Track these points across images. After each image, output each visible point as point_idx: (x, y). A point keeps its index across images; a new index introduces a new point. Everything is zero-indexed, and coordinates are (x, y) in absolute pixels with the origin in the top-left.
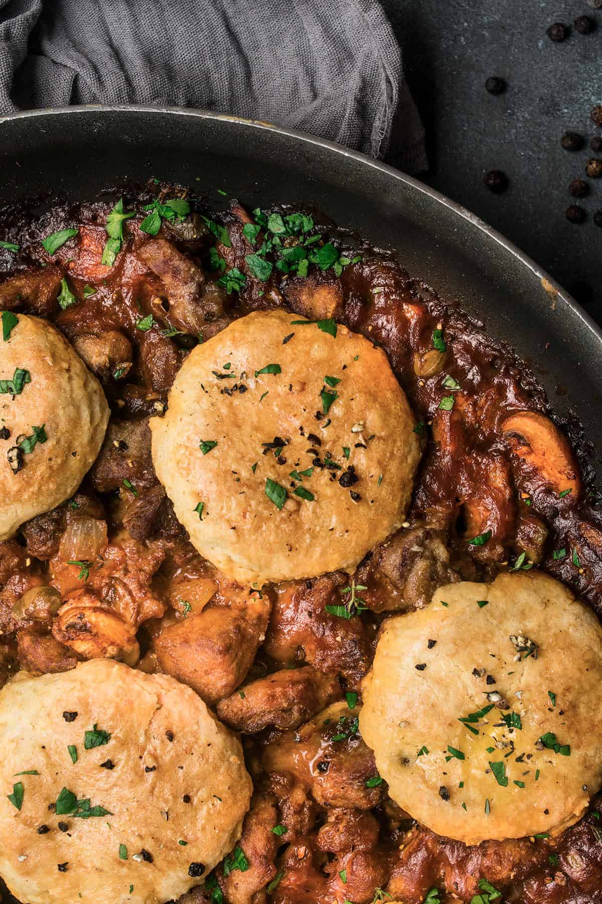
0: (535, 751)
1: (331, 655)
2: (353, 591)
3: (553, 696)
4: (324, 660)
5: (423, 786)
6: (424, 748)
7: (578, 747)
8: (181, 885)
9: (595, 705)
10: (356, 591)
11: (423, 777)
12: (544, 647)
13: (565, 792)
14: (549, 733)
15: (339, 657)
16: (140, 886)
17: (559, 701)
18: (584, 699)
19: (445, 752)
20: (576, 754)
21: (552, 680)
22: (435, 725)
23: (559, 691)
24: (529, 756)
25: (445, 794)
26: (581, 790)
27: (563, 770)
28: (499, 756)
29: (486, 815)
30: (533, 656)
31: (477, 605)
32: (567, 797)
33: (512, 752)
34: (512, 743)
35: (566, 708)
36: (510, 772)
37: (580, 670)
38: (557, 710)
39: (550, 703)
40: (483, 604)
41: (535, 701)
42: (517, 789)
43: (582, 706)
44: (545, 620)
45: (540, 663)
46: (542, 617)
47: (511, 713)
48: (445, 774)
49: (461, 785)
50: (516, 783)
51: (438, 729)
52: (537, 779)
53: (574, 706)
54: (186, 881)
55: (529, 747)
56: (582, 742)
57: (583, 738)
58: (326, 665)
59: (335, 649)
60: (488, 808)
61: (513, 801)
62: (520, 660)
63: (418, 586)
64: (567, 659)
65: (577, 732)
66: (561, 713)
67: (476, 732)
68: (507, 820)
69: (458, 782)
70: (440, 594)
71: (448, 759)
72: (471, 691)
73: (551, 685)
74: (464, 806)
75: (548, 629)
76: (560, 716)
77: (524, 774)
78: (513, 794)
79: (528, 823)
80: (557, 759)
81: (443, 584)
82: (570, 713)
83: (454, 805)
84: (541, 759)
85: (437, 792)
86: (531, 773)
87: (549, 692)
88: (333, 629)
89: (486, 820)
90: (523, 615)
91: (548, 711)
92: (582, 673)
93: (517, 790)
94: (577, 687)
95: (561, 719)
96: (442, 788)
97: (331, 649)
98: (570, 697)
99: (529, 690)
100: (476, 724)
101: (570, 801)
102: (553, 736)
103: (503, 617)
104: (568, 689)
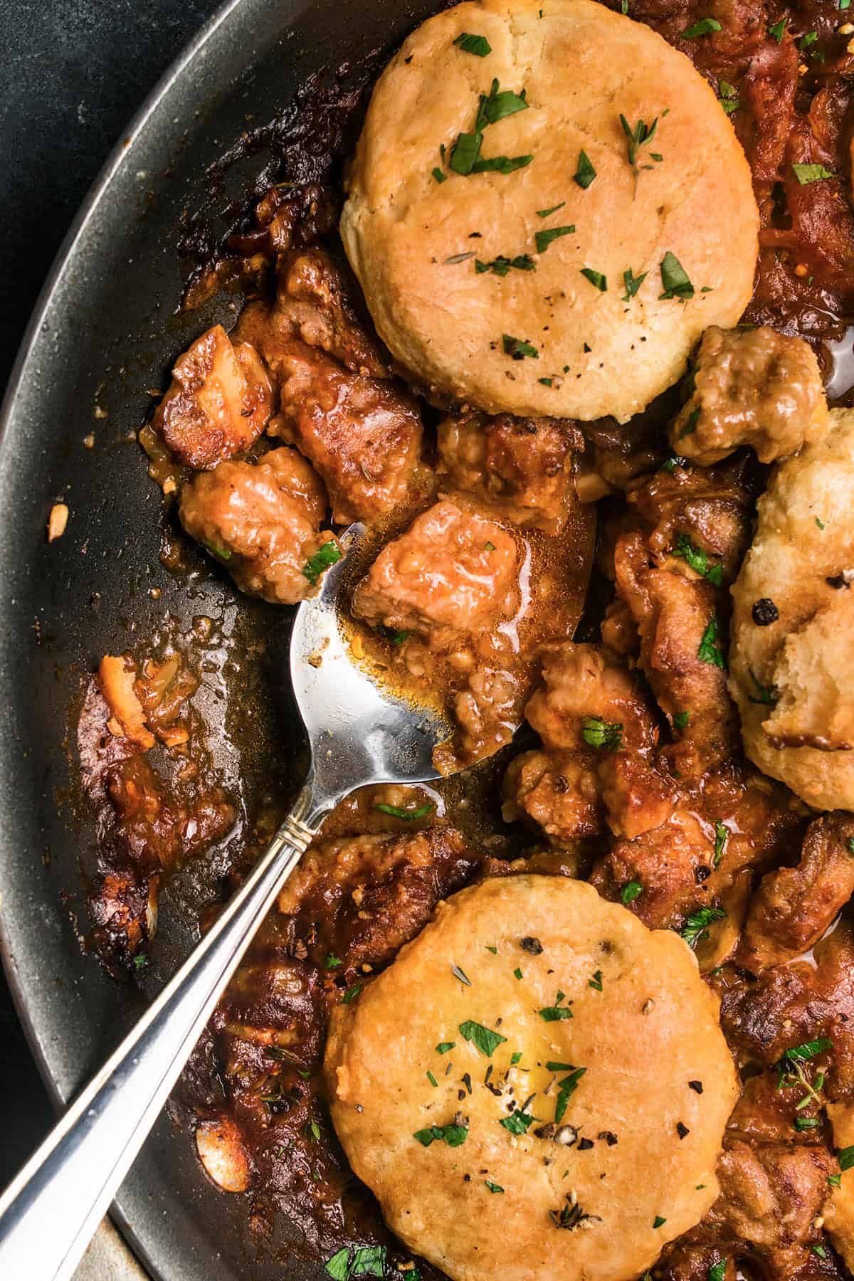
0: (461, 1108)
1: (782, 1000)
2: (811, 1089)
3: (494, 1189)
4: (786, 984)
5: (565, 932)
6: (599, 988)
7: (411, 1152)
8: (764, 575)
9: (431, 1216)
10: (807, 1093)
11: (573, 945)
12: (549, 1231)
13: (380, 1086)
14: (462, 1143)
15: (771, 1005)
16: (812, 535)
17: (482, 1189)
18: (451, 1213)
19: (571, 1003)
20: (406, 1140)
21: (509, 1204)
22: (609, 1037)
23: (493, 1201)
24: (461, 1095)
25: (530, 945)
26: (363, 1103)
27: (405, 1110)
28: (498, 1059)
29: (453, 964)
30: (556, 1213)
31: (662, 1216)
32: (372, 1081)
33: (486, 1081)
34: (498, 1093)
35: (465, 1187)
36: (468, 1051)
37: (485, 1241)
38: (475, 1176)
39: (491, 1179)
40: (658, 1222)
41: (511, 1165)
42: (442, 1038)
43: (447, 1203)
44: (571, 1259)
45: (541, 1210)
46: (579, 1260)
47: (528, 1130)
48: (551, 971)
49: (518, 974)
50: (451, 1045)
51: (601, 1034)
52: (428, 1073)
53: (457, 1195)
54: (762, 583)
55: (471, 1106)
56: (410, 1160)
57: (413, 1167)
58: (779, 982)
59: (783, 1010)
60: (461, 976)
61: (435, 1014)
62: (569, 1197)
63: (747, 1179)
64: (511, 1240)
65: (428, 1169)
66: (467, 1178)
67: (551, 1067)
68: (421, 984)
69: (525, 973)
70: (714, 1190)
71: (560, 996)
72: (595, 1117)
73: (506, 1198)
74: (493, 950)
75: (562, 1253)
76: (466, 1172)
77: (450, 1066)
78: (443, 1025)
79: (391, 1005)
80: (425, 1118)
81: (719, 1201)
82: (457, 1184)
83: (508, 940)
84: (443, 1102)
85: (542, 939)
86: (442, 1074)
87: (503, 1190)
88: (803, 1026)
89: (450, 958)
90: (602, 1245)
91: (486, 1167)
92: (479, 1239)
93: (442, 1036)
94: (473, 1220)
95: (462, 1171)
96: (539, 951)
97: (789, 1005)
98: (472, 1203)
99: (527, 1173)
100: (559, 1079)
101: (365, 1081)
102: (455, 1142)
103: (624, 1225)
104: (481, 1209)
